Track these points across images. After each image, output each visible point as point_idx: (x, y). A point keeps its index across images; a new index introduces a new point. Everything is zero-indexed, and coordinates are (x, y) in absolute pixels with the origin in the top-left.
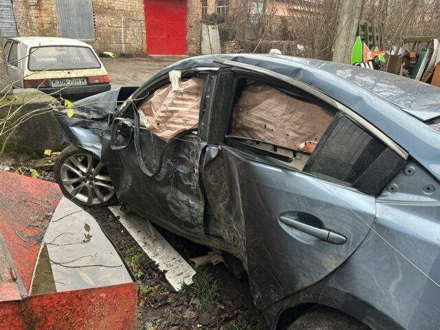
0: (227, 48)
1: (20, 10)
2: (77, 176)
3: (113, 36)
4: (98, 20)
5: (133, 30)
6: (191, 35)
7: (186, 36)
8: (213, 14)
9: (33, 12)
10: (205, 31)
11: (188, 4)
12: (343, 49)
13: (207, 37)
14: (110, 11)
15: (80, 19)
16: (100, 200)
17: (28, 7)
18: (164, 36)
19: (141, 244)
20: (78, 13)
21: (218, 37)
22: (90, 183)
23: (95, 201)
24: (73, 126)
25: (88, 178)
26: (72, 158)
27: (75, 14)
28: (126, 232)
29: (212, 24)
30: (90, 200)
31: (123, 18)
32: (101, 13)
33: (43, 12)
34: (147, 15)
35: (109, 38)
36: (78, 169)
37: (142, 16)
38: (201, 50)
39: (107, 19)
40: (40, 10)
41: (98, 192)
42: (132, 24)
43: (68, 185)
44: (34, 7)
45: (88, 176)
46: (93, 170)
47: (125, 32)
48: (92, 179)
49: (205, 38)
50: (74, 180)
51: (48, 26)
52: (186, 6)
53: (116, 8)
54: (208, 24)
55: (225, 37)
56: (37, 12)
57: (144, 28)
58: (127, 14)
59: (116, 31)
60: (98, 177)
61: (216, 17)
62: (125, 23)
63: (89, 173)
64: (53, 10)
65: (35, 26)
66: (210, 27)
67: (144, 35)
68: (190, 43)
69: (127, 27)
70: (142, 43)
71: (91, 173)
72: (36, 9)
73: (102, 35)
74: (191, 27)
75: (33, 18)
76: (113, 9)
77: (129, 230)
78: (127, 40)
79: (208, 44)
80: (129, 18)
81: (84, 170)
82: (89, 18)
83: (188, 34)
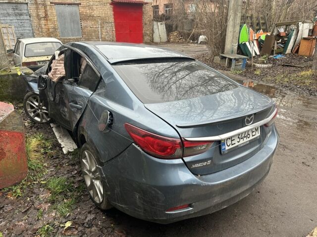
0: (172, 37)
1: (35, 21)
2: (34, 108)
3: (93, 34)
4: (84, 24)
5: (106, 29)
6: (146, 30)
7: (142, 30)
8: (162, 14)
9: (43, 22)
10: (155, 27)
11: (143, 9)
12: (232, 33)
13: (157, 30)
14: (91, 18)
15: (72, 24)
16: (46, 120)
17: (39, 19)
18: (128, 32)
19: (58, 138)
20: (70, 20)
21: (165, 30)
22: (41, 111)
23: (44, 121)
24: (30, 82)
25: (39, 108)
26: (31, 98)
27: (69, 21)
28: (54, 134)
29: (160, 21)
30: (41, 120)
31: (99, 21)
32: (85, 19)
33: (49, 21)
34: (115, 19)
35: (91, 35)
36: (34, 104)
37: (112, 19)
38: (153, 39)
39: (89, 23)
40: (47, 20)
41: (45, 116)
42: (106, 25)
43: (31, 112)
44: (43, 19)
45: (39, 107)
46: (41, 104)
47: (101, 31)
48: (41, 109)
49: (156, 31)
50: (33, 110)
51: (52, 30)
52: (142, 10)
53: (95, 16)
54: (157, 21)
55: (169, 29)
56: (46, 21)
57: (114, 27)
58: (102, 19)
59: (95, 31)
60: (43, 108)
61: (164, 16)
62: (101, 25)
63: (39, 105)
64: (55, 19)
65: (44, 30)
66: (159, 23)
67: (114, 32)
68: (145, 35)
69: (102, 27)
70: (113, 37)
71: (40, 106)
72: (45, 20)
73: (86, 33)
74: (146, 24)
75: (43, 26)
76: (93, 16)
77: (55, 132)
78: (103, 36)
79: (158, 35)
80: (104, 21)
81: (37, 104)
82: (78, 23)
83: (144, 29)
